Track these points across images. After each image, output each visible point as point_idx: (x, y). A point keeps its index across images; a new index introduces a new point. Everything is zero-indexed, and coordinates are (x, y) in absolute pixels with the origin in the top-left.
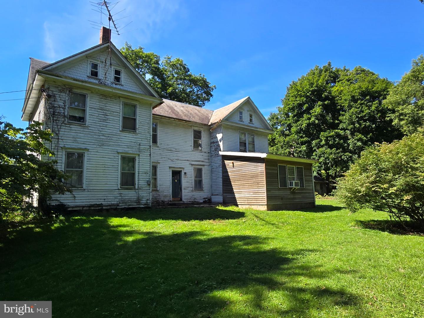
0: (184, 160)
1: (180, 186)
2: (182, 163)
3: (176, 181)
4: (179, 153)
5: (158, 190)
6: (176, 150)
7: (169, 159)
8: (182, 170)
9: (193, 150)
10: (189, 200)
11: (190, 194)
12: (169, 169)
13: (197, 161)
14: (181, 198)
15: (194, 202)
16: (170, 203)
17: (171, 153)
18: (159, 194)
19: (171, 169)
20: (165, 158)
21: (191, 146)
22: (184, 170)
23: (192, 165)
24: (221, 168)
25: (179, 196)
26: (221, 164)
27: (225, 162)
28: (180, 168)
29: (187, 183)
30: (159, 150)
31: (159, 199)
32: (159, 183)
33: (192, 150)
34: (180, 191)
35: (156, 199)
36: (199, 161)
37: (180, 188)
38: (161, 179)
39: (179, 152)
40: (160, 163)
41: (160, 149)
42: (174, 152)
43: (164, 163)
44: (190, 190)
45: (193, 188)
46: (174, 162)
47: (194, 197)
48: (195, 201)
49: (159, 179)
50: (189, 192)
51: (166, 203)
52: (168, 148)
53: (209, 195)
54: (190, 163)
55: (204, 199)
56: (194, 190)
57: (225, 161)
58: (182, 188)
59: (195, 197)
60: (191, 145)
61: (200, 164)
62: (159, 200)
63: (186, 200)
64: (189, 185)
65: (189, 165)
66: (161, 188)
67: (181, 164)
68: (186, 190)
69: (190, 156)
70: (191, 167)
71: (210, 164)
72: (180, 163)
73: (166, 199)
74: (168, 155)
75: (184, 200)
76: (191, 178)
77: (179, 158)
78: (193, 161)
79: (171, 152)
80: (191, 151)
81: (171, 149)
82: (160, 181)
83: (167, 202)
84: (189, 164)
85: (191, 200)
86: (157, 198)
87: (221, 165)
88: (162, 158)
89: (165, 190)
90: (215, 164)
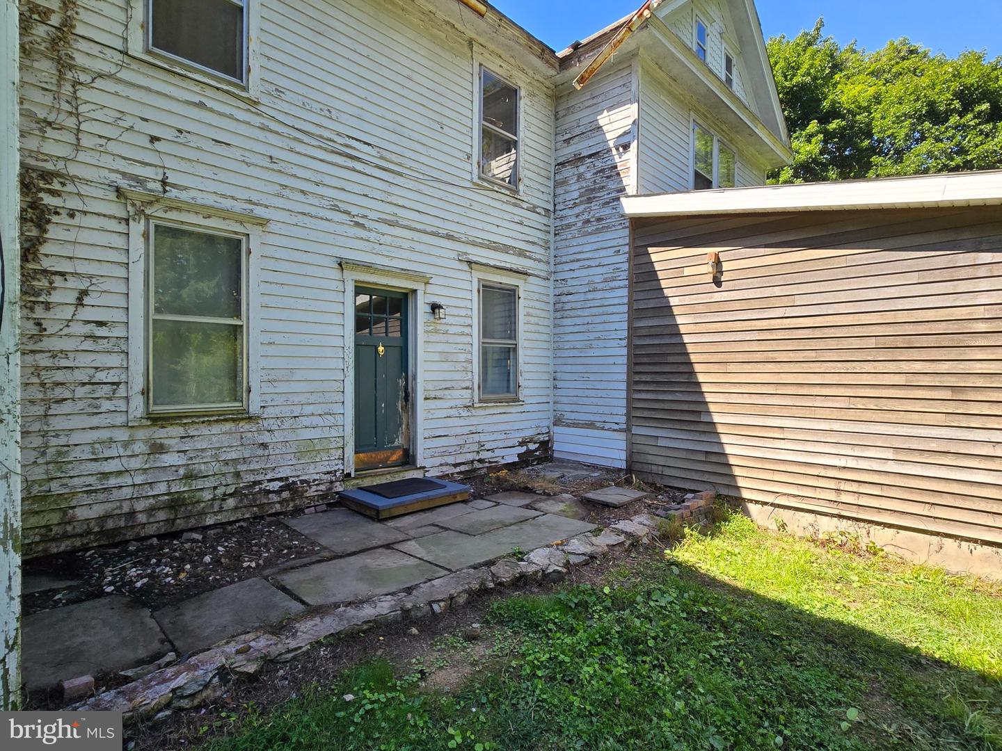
0: (429, 229)
1: (402, 383)
2: (418, 247)
3: (381, 349)
4: (398, 180)
5: (254, 409)
6: (382, 158)
7: (335, 208)
8: (419, 287)
9: (476, 180)
10: (451, 460)
11: (459, 425)
12: (336, 274)
13: (495, 249)
14: (406, 452)
15: (477, 465)
16: (339, 487)
17: (354, 170)
18: (266, 438)
19: (351, 277)
20: (311, 200)
21: (469, 157)
22: (430, 289)
23: (470, 263)
24: (625, 292)
25: (400, 441)
26: (626, 266)
27: (654, 258)
28: (405, 273)
29: (445, 366)
30: (263, 128)
31: (265, 470)
32: (264, 363)
33: (471, 181)
34: (405, 408)
35: (237, 475)
36: (505, 249)
37: (402, 394)
38: (277, 338)
39: (400, 174)
40: (272, 227)
41: (274, 126)
42: (368, 170)
43: (302, 233)
44: (459, 403)
45: (472, 389)
46: (373, 236)
47: (476, 438)
48: (480, 461)
49: (266, 338)
50: (453, 412)
51: (311, 492)
52: (327, 134)
53: (546, 423)
54: (460, 253)
55: (521, 444)
56: (480, 401)
57: (650, 250)
58: (414, 390)
59: (482, 438)
60: (468, 150)
61: (508, 266)
62: (260, 483)
63: (438, 461)
64: (457, 376)
65: (457, 265)
66: (280, 400)
67: (412, 250)
68: (438, 403)
69: (461, 210)
70: (466, 276)
71: (552, 269)
72: (406, 244)
73: (315, 471)
74: (327, 180)
75: (427, 464)
76: (468, 339)
77: (400, 212)
78: (474, 244)
79: (350, 163)
80: (469, 185)
81: (347, 146)
82: (271, 350)
83: (323, 487)
84: (454, 255)
85: (460, 459)
86: (242, 468)
87: (624, 275)
88: (286, 192)
89: (309, 409)
90: (583, 267)
